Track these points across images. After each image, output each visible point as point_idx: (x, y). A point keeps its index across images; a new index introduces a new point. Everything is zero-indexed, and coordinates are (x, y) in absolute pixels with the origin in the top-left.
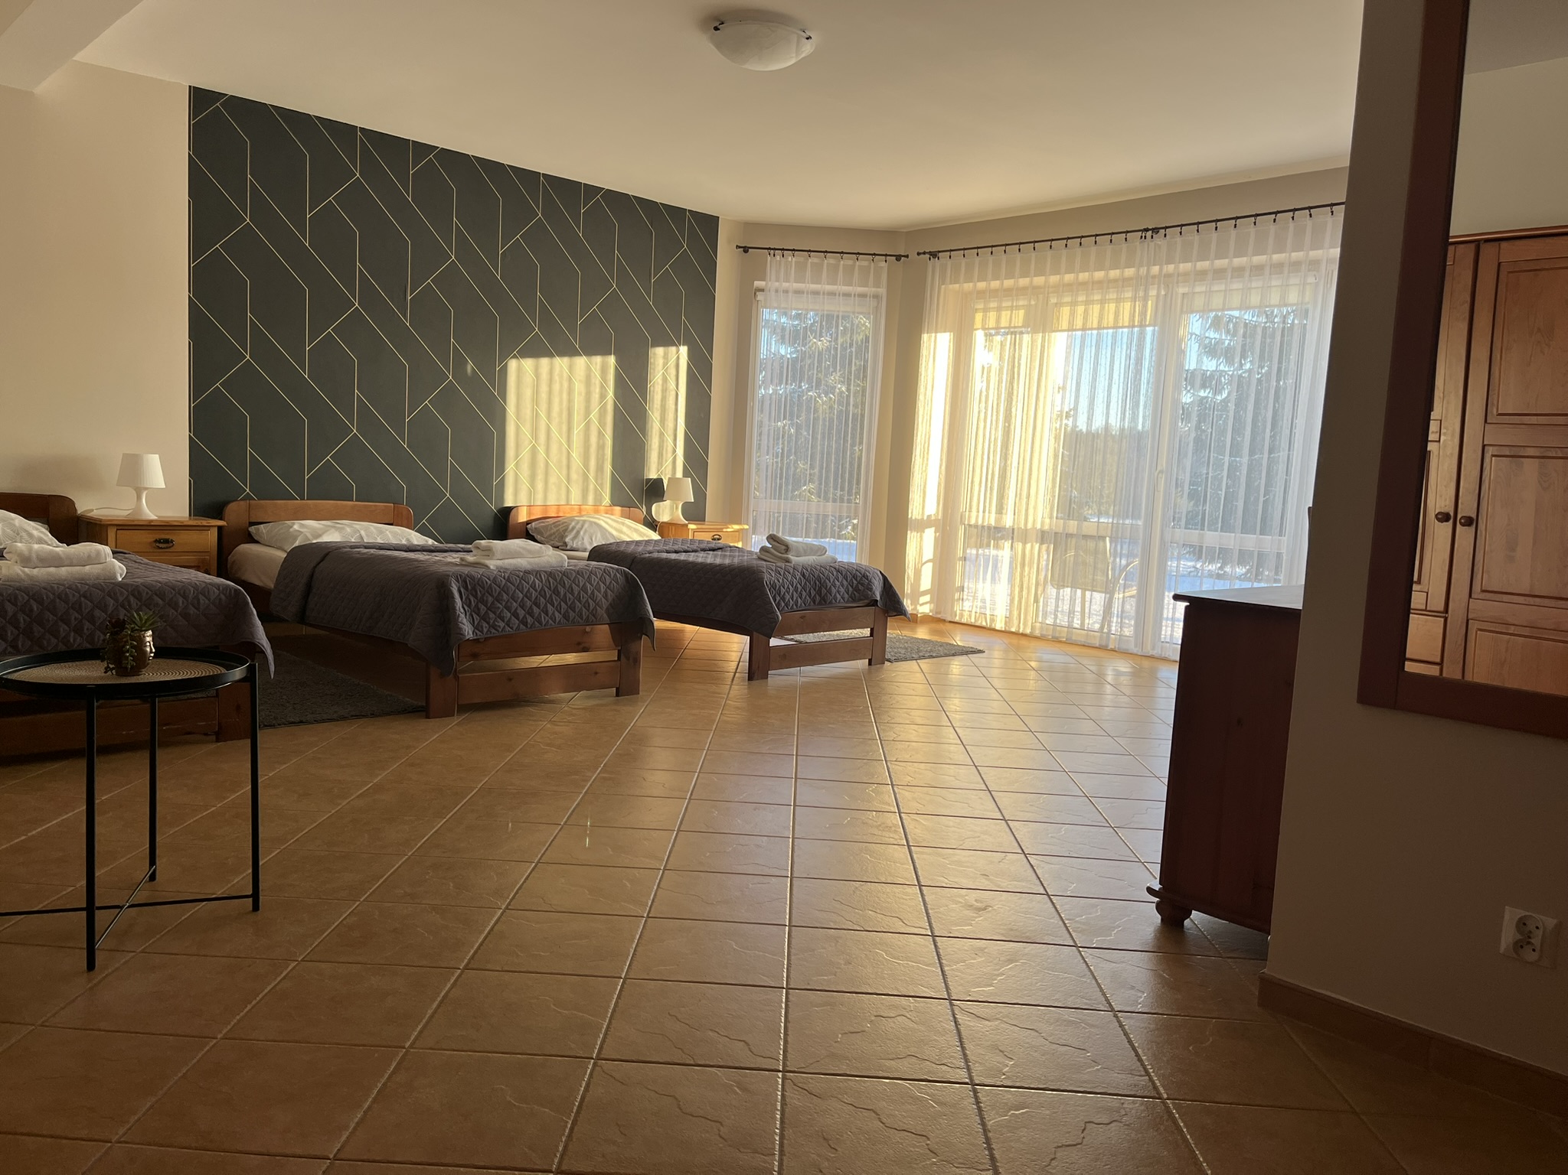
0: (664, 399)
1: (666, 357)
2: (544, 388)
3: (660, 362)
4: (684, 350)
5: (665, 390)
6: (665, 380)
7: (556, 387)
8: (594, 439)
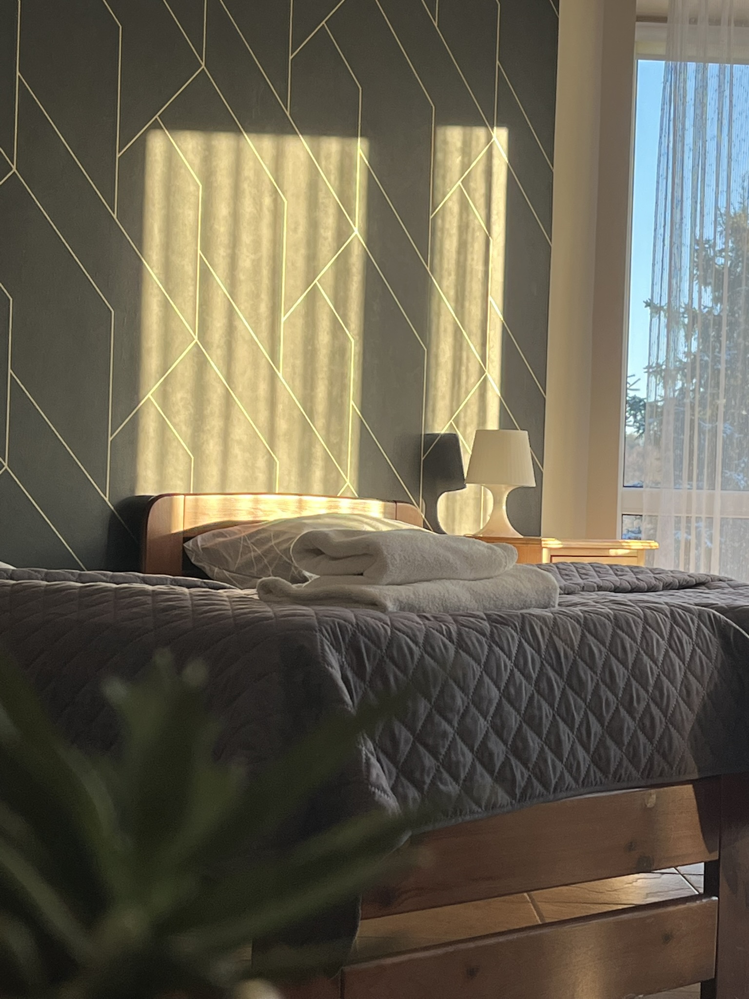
0: (463, 247)
1: (466, 151)
2: (223, 210)
3: (455, 161)
4: (500, 136)
5: (464, 228)
6: (464, 206)
7: (248, 207)
8: (324, 338)
